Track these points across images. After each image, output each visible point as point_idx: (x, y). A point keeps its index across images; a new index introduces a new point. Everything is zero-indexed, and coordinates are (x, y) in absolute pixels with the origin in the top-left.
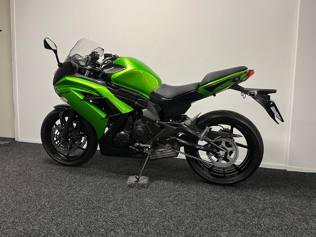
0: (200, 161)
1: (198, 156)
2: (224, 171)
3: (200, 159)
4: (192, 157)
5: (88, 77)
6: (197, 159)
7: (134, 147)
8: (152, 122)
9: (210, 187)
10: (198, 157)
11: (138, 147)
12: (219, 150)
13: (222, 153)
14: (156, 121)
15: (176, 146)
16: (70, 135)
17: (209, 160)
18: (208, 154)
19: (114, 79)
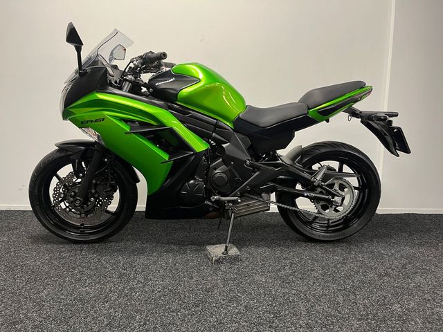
5: (129, 92)
7: (211, 202)
8: (240, 163)
11: (217, 202)
13: (338, 200)
14: (245, 162)
16: (93, 191)
19: (181, 99)
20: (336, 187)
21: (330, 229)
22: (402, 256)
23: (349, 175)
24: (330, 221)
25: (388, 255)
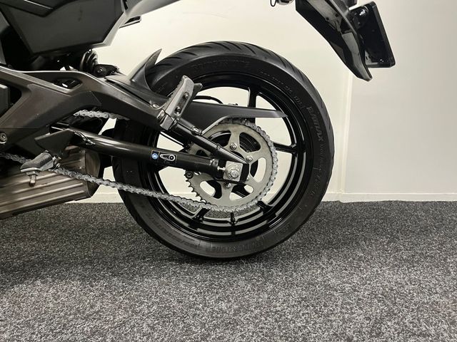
0: (165, 202)
1: (158, 186)
2: (233, 221)
3: (165, 197)
4: (138, 191)
6: (157, 195)
9: (201, 275)
10: (158, 190)
12: (223, 160)
13: (233, 169)
15: (82, 160)
17: (193, 196)
18: (189, 176)
20: (235, 141)
21: (237, 233)
22: (373, 294)
23: (265, 113)
24: (236, 218)
25: (342, 290)
